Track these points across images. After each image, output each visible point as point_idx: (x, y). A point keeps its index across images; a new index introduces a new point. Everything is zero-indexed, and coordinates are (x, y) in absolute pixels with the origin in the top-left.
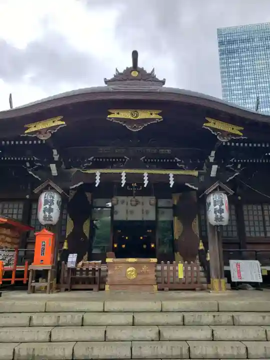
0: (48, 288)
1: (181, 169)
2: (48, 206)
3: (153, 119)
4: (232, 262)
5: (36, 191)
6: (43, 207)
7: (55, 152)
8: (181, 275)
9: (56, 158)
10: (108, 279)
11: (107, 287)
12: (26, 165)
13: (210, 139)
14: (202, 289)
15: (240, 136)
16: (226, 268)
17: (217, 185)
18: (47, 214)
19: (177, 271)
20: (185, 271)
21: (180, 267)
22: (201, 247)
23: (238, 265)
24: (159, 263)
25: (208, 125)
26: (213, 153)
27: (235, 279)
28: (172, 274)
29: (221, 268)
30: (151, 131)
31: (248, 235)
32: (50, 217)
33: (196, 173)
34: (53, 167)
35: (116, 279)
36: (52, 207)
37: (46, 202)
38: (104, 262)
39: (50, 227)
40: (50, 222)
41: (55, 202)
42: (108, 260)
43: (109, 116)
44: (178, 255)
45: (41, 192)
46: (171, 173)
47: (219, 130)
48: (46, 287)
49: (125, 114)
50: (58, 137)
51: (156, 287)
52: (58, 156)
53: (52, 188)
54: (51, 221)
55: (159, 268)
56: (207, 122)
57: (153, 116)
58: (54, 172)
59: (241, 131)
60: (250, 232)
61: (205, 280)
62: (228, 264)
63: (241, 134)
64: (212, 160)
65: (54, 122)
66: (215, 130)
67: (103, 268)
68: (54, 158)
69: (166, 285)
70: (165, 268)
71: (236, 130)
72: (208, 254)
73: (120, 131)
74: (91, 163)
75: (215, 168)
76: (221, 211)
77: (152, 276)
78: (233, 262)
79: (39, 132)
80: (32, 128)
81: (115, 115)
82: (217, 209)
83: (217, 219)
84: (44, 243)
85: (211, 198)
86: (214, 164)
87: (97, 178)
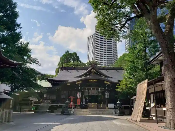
1: (101, 87)
5: (77, 92)
8: (101, 106)
9: (80, 86)
11: (89, 108)
13: (106, 84)
14: (105, 109)
16: (107, 105)
24: (97, 104)
34: (79, 88)
39: (79, 98)
44: (102, 103)
48: (79, 108)
49: (92, 81)
50: (81, 84)
51: (97, 108)
53: (80, 92)
67: (88, 105)
70: (99, 105)
71: (109, 83)
75: (107, 88)
77: (96, 106)
80: (77, 83)
81: (90, 81)
82: (107, 95)
83: (107, 97)
84: (79, 101)
85: (106, 93)
86: (107, 87)
87: (87, 89)
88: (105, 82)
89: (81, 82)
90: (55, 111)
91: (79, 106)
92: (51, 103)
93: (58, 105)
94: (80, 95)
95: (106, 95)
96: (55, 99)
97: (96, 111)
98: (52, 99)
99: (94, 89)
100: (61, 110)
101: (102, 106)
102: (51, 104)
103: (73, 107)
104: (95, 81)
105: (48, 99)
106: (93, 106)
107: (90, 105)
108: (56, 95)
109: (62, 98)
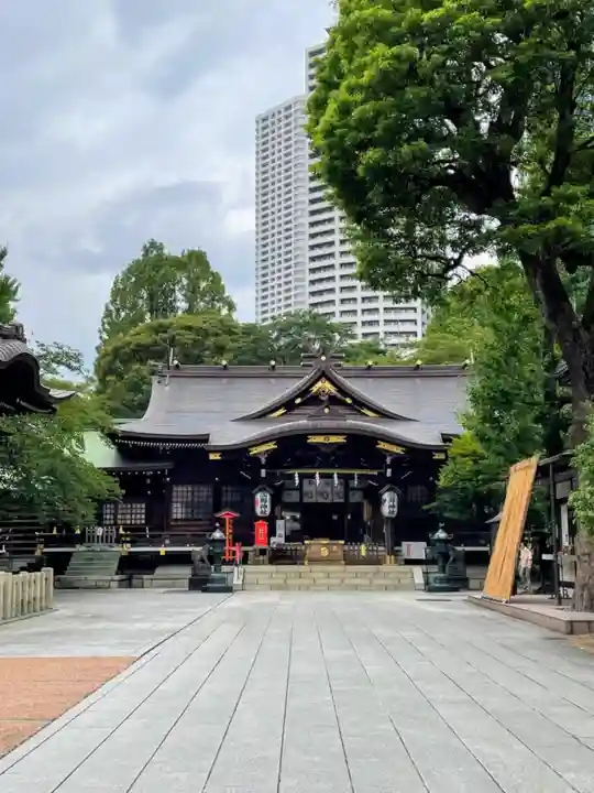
0: (266, 562)
1: (366, 468)
2: (262, 503)
3: (340, 442)
5: (253, 492)
6: (260, 504)
8: (363, 553)
9: (264, 462)
10: (306, 556)
11: (306, 562)
13: (383, 454)
14: (378, 564)
16: (397, 548)
17: (387, 487)
18: (262, 509)
19: (361, 550)
21: (363, 548)
23: (409, 546)
24: (346, 544)
25: (380, 446)
27: (405, 556)
28: (356, 553)
30: (339, 446)
32: (265, 511)
33: (375, 473)
34: (263, 471)
35: (315, 556)
37: (262, 500)
38: (303, 544)
39: (264, 519)
40: (264, 515)
41: (268, 500)
42: (306, 542)
43: (308, 441)
44: (366, 537)
45: (257, 492)
46: (356, 472)
47: (387, 450)
49: (320, 439)
50: (271, 455)
51: (343, 562)
53: (265, 489)
54: (266, 514)
55: (346, 548)
56: (379, 444)
58: (264, 474)
59: (402, 451)
62: (400, 545)
63: (404, 453)
64: (388, 462)
65: (269, 446)
66: (385, 449)
67: (303, 548)
68: (261, 462)
69: (350, 560)
70: (351, 548)
71: (399, 450)
73: (315, 447)
75: (389, 471)
76: (394, 506)
77: (340, 553)
78: (404, 544)
79: (259, 454)
80: (254, 451)
81: (313, 440)
82: (389, 504)
83: (390, 512)
84: (261, 530)
85: (386, 496)
86: (389, 467)
87: (297, 478)
88: (382, 445)
89: (272, 446)
90: (145, 577)
91: (263, 552)
92: (128, 542)
93: (162, 550)
94: (268, 504)
95: (387, 504)
96: (143, 522)
97: (342, 575)
98: (129, 522)
99: (330, 476)
100: (185, 572)
101: (367, 550)
102: (129, 545)
103: (238, 557)
104: (333, 439)
105: (108, 522)
106: (325, 552)
107: (313, 548)
108: (144, 506)
109: (177, 520)
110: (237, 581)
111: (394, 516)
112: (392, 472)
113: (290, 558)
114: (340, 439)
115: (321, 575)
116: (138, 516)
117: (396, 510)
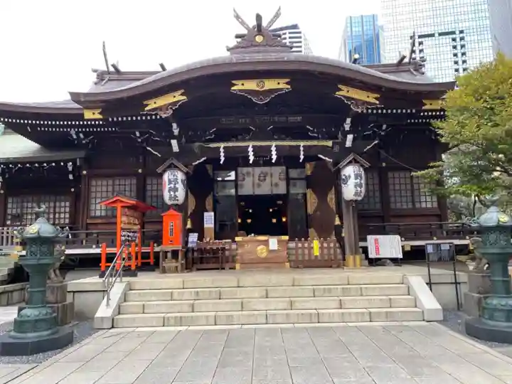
0: (179, 268)
1: (314, 138)
2: (172, 186)
3: (281, 89)
4: (369, 237)
5: (159, 170)
6: (167, 187)
7: (175, 125)
8: (316, 252)
9: (176, 132)
10: (238, 257)
11: (238, 266)
12: (135, 135)
13: (342, 109)
14: (338, 267)
15: (376, 104)
16: (362, 244)
17: (351, 157)
18: (172, 193)
19: (312, 248)
20: (322, 248)
21: (316, 244)
22: (337, 222)
23: (376, 240)
24: (291, 240)
25: (341, 93)
26: (349, 120)
27: (372, 255)
28: (306, 251)
29: (356, 244)
31: (393, 206)
32: (176, 196)
33: (330, 143)
34: (174, 143)
35: (247, 257)
36: (177, 186)
37: (170, 182)
38: (234, 241)
40: (176, 202)
41: (179, 181)
42: (237, 239)
43: (233, 88)
44: (312, 231)
45: (164, 171)
46: (302, 144)
47: (353, 99)
48: (177, 267)
49: (251, 85)
50: (180, 112)
51: (288, 264)
52: (178, 129)
53: (176, 167)
54: (178, 200)
55: (292, 245)
56: (340, 90)
57: (281, 86)
58: (175, 148)
59: (376, 99)
60: (395, 202)
61: (340, 257)
62: (365, 240)
63: (378, 102)
64: (347, 127)
65: (174, 97)
66: (349, 98)
67: (234, 246)
68: (173, 132)
70: (300, 245)
71: (371, 98)
72: (343, 230)
73: (243, 102)
74: (213, 136)
75: (350, 137)
76: (361, 185)
77: (284, 254)
78: (371, 238)
79: (160, 108)
80: (152, 105)
81: (240, 86)
83: (356, 194)
84: (172, 224)
85: (348, 171)
86: (349, 132)
87: (222, 154)
88: (345, 92)
89: (178, 97)
91: (174, 255)
94: (180, 186)
95: (352, 182)
96: (67, 222)
104: (270, 84)
107: (248, 247)
108: (68, 204)
109: (96, 217)
110: (104, 311)
111: (360, 198)
112: (354, 140)
113: (216, 260)
114: (280, 84)
115: (257, 292)
116: (62, 216)
117: (363, 189)
